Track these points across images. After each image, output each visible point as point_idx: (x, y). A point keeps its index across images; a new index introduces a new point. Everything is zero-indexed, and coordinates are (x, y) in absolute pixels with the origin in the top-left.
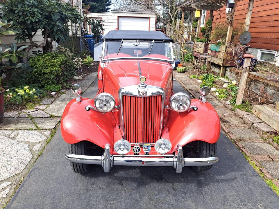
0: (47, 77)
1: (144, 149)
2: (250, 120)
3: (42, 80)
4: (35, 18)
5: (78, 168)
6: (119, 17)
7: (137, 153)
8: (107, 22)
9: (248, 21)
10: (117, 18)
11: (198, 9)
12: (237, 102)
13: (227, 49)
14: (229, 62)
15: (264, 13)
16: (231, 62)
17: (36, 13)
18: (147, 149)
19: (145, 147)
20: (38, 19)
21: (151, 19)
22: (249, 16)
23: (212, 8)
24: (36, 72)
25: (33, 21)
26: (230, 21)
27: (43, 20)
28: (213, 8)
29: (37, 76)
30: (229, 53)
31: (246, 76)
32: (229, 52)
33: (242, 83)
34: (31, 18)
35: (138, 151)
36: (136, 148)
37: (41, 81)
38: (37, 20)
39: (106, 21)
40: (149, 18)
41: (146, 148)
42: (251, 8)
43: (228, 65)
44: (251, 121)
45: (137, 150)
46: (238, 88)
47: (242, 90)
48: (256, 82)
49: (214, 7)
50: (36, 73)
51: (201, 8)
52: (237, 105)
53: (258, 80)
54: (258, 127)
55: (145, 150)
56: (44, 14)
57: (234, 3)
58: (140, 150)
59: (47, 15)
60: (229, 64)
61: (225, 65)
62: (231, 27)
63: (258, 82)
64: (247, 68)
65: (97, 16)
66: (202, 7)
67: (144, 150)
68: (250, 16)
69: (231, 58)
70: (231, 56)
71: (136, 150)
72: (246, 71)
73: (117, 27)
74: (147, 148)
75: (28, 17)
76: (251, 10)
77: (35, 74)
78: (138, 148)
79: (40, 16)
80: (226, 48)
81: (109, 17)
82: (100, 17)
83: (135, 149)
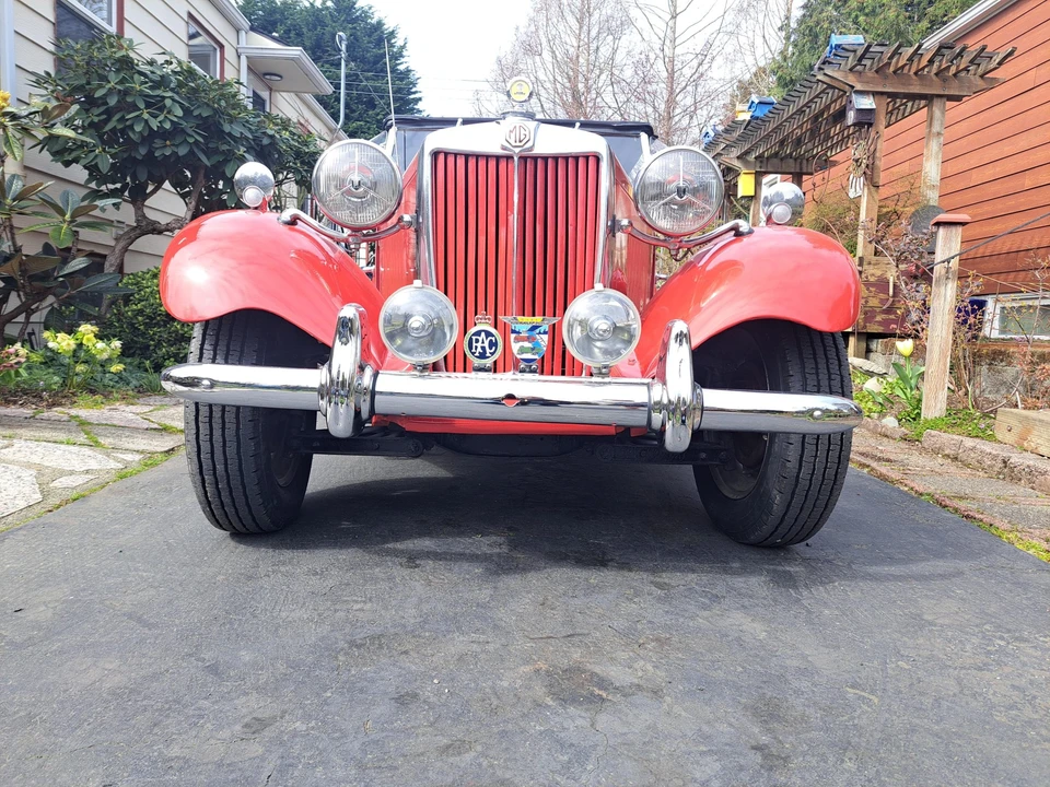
0: (176, 331)
1: (517, 340)
2: (988, 451)
3: (159, 345)
4: (161, 118)
5: (220, 468)
7: (483, 361)
9: (932, 169)
11: (747, 168)
12: (928, 408)
13: (865, 267)
14: (878, 318)
15: (989, 173)
16: (884, 316)
17: (168, 102)
18: (530, 345)
19: (519, 333)
20: (171, 121)
22: (934, 152)
23: (798, 166)
24: (140, 312)
25: (154, 124)
26: (867, 166)
27: (190, 131)
28: (801, 164)
29: (142, 327)
30: (873, 285)
31: (949, 299)
32: (872, 279)
33: (939, 325)
34: (146, 116)
35: (488, 350)
36: (478, 333)
37: (152, 348)
38: (167, 126)
41: (523, 340)
42: (936, 127)
43: (876, 327)
44: (997, 456)
45: (483, 348)
46: (923, 369)
47: (942, 353)
48: (994, 359)
49: (805, 162)
50: (140, 318)
51: (758, 165)
52: (929, 418)
53: (1001, 353)
54: (1028, 467)
55: (522, 350)
56: (196, 113)
57: (874, 107)
58: (496, 344)
59: (205, 115)
60: (880, 323)
61: (865, 327)
62: (873, 189)
63: (1002, 361)
64: (948, 261)
66: (761, 162)
67: (515, 347)
68: (937, 153)
69: (883, 302)
70: (882, 296)
71: (479, 345)
72: (947, 278)
74: (528, 339)
75: (138, 113)
76: (939, 134)
77: (134, 321)
78: (488, 334)
79: (180, 113)
80: (861, 264)
83: (477, 341)
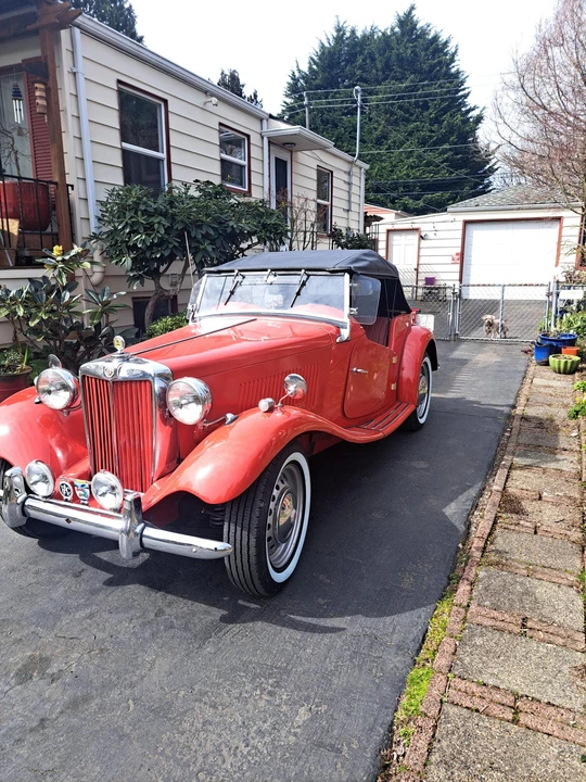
1: (78, 490)
6: (466, 223)
7: (67, 497)
8: (434, 237)
10: (461, 227)
18: (83, 493)
19: (78, 487)
21: (566, 222)
35: (68, 493)
36: (63, 484)
39: (431, 235)
40: (559, 219)
55: (80, 493)
58: (70, 491)
65: (409, 226)
67: (78, 493)
73: (459, 250)
74: (82, 490)
78: (67, 486)
81: (438, 226)
82: (415, 226)
83: (63, 488)
